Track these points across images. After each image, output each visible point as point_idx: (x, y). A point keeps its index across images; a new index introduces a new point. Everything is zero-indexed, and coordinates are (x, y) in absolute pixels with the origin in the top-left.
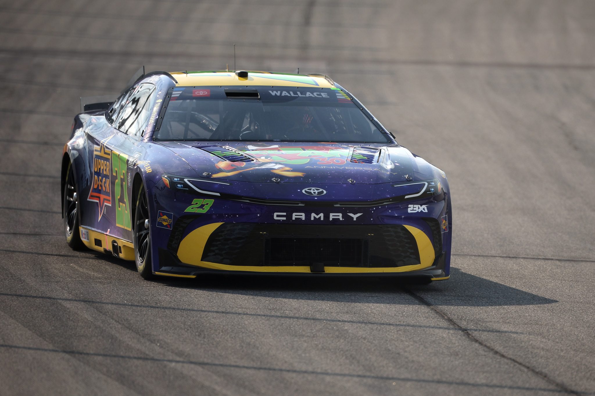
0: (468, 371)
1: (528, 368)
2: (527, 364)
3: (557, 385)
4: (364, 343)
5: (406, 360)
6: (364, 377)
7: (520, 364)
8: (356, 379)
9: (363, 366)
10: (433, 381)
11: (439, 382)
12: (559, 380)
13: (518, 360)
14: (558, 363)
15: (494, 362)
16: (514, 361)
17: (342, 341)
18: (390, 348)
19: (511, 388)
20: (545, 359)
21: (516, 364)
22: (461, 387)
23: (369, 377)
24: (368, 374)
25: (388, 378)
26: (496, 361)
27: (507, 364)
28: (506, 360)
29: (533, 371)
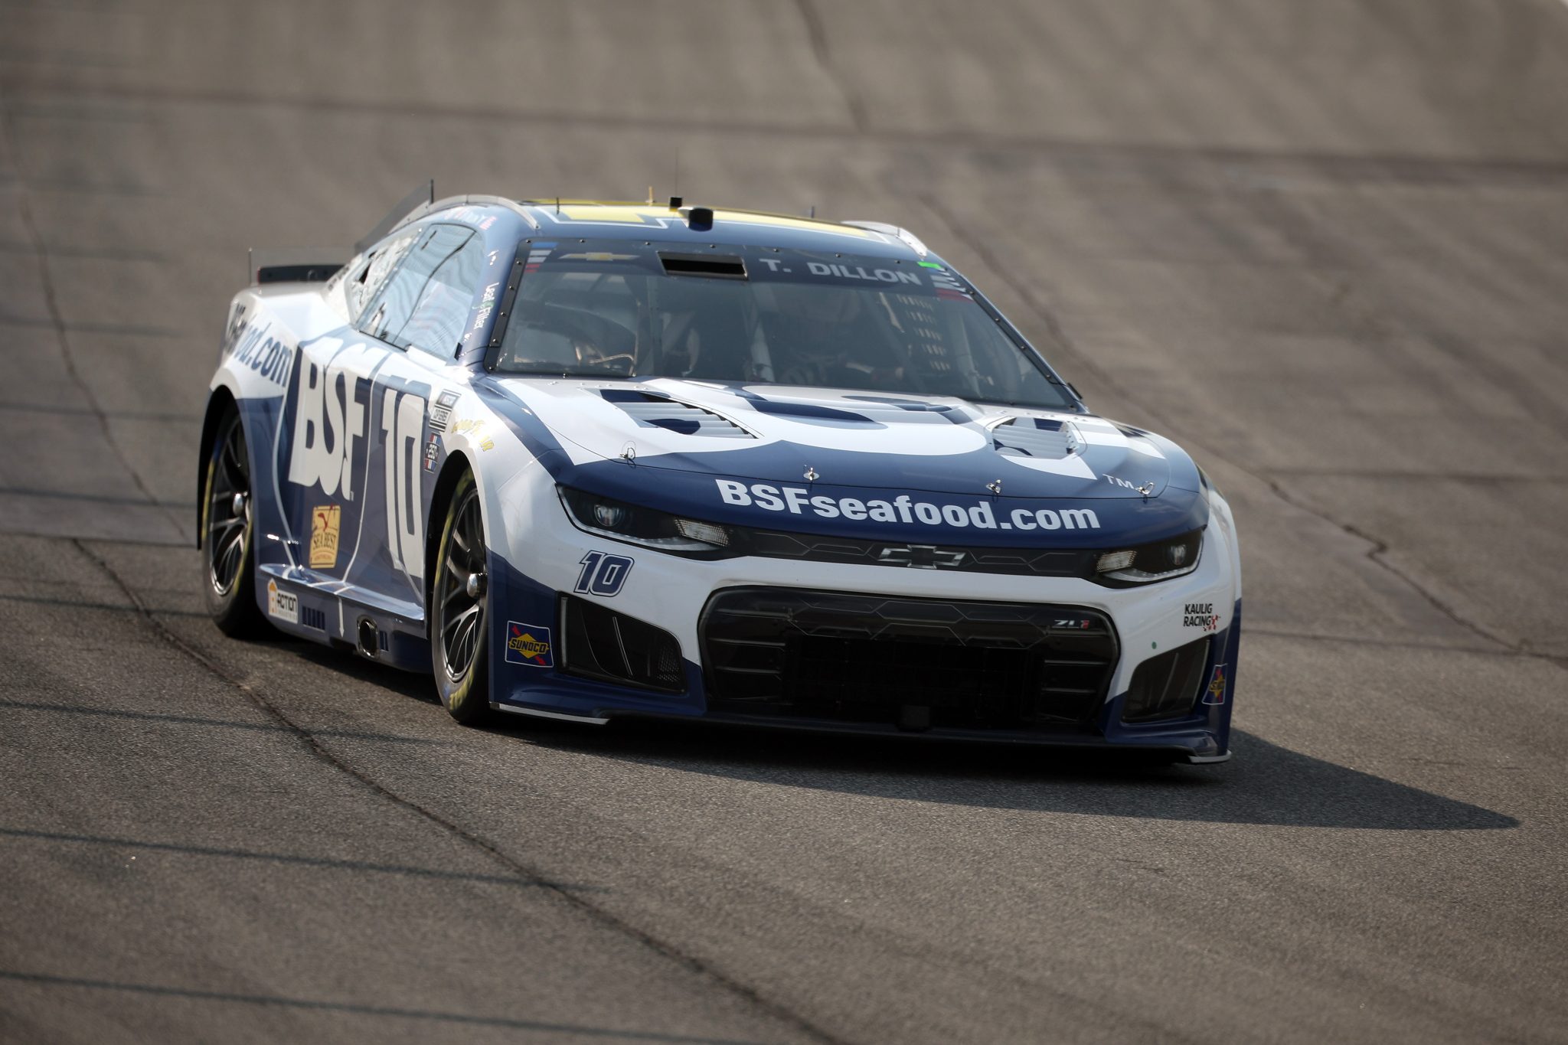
0: (310, 833)
1: (453, 828)
2: (451, 820)
3: (520, 870)
4: (65, 758)
5: (165, 803)
6: (65, 837)
7: (434, 818)
8: (42, 843)
9: (61, 814)
10: (227, 853)
11: (241, 854)
12: (525, 858)
13: (429, 809)
14: (524, 819)
15: (373, 812)
16: (419, 809)
17: (12, 752)
18: (127, 773)
19: (410, 871)
20: (493, 807)
21: (424, 817)
22: (293, 868)
23: (74, 838)
24: (74, 832)
25: (119, 842)
26: (377, 809)
27: (404, 817)
28: (400, 809)
29: (464, 835)
